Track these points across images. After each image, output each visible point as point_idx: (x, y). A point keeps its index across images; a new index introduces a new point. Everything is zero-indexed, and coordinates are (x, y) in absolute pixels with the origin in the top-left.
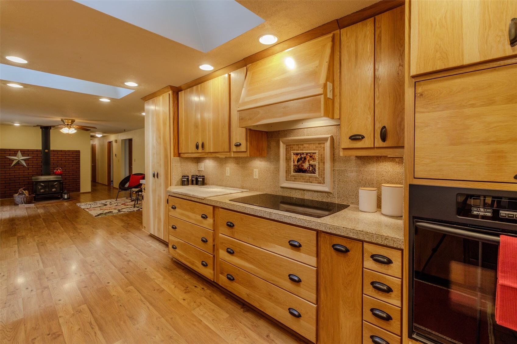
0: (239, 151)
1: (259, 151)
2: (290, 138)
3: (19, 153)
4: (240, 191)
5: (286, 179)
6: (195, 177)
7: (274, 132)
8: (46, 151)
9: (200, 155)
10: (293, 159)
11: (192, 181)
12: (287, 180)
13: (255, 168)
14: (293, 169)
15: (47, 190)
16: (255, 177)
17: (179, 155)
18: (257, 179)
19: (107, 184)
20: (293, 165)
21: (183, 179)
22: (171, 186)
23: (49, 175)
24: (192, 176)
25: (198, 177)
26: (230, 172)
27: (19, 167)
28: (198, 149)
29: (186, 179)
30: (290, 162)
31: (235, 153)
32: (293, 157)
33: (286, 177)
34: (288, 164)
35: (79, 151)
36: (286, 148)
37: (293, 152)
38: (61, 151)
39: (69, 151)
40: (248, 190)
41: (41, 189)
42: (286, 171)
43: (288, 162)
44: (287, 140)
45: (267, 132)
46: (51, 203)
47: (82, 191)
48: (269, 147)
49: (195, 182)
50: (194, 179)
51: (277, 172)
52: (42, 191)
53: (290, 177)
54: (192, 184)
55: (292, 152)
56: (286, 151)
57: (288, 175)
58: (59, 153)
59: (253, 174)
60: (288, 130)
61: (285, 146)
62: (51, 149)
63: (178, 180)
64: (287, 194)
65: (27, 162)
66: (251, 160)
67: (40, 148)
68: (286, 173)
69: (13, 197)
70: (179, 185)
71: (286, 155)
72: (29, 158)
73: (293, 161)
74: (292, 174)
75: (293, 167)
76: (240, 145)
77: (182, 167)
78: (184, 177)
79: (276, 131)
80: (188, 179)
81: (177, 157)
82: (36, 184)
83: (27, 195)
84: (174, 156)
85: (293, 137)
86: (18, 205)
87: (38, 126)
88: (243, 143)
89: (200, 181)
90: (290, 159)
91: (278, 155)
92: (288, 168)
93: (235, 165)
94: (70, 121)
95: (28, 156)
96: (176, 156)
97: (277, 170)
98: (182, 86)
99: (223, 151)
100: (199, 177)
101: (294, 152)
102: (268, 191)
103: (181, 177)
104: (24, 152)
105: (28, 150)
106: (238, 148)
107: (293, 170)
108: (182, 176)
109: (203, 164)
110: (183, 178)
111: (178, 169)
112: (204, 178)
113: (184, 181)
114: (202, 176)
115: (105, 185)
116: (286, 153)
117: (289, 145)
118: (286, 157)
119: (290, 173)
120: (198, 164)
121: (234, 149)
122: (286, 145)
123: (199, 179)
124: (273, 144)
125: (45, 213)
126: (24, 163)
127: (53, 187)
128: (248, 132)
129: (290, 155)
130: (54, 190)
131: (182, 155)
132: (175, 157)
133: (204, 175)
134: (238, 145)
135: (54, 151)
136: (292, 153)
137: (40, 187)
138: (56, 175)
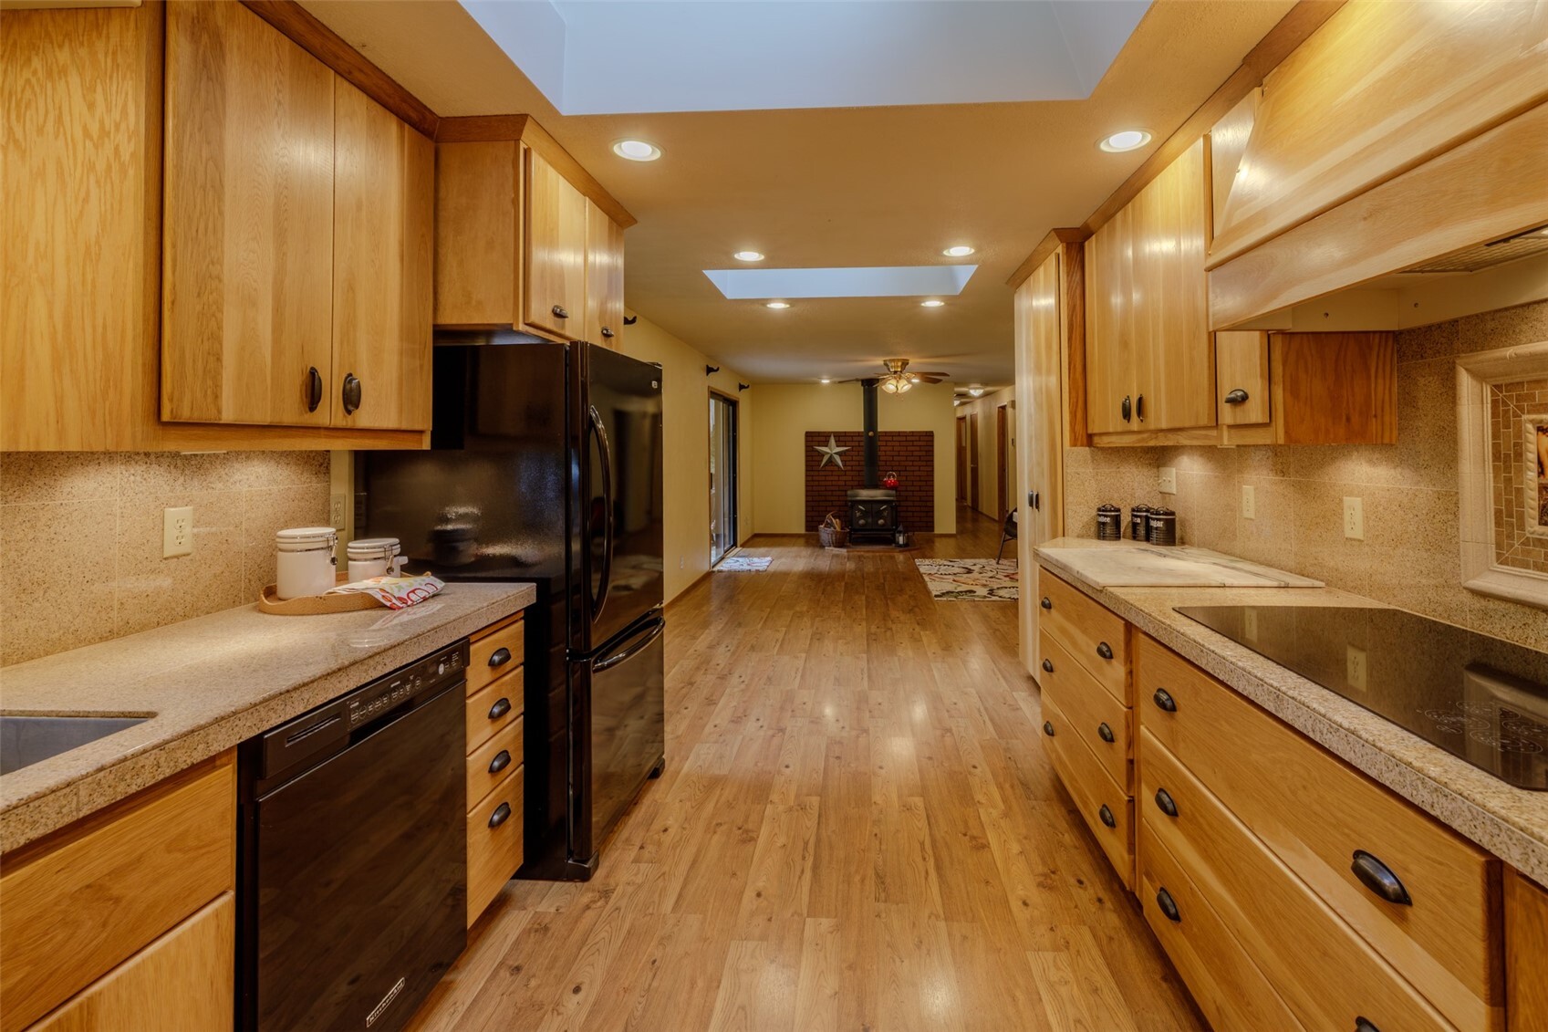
0: (1242, 422)
1: (1348, 419)
2: (1510, 352)
3: (832, 440)
4: (1275, 584)
5: (1499, 556)
6: (1145, 514)
7: (1430, 327)
8: (871, 434)
9: (1139, 441)
10: (1532, 456)
11: (1135, 525)
12: (1501, 560)
13: (1351, 494)
14: (1535, 504)
15: (870, 520)
16: (1349, 534)
17: (1089, 440)
18: (1359, 540)
19: (997, 518)
20: (1534, 485)
21: (1102, 519)
22: (1064, 536)
23: (875, 487)
24: (1133, 510)
25: (1149, 515)
26: (1256, 502)
27: (832, 468)
28: (1129, 421)
29: (1108, 520)
30: (1520, 471)
31: (1233, 431)
32: (1532, 447)
33: (1499, 545)
34: (1508, 481)
35: (932, 432)
36: (1495, 403)
37: (1532, 421)
38: (899, 434)
39: (913, 434)
40: (1322, 584)
41: (860, 518)
42: (1498, 513)
43: (1507, 469)
44: (1497, 359)
45: (1396, 335)
46: (873, 552)
47: (938, 530)
48: (1407, 401)
49: (1142, 531)
50: (1139, 520)
51: (1450, 517)
52: (862, 522)
53: (1523, 544)
54: (1135, 537)
55: (1525, 417)
56: (1495, 414)
57: (1510, 536)
58: (895, 439)
59: (1342, 519)
60: (1500, 310)
61: (1487, 390)
62: (879, 430)
63: (1086, 519)
64: (1503, 630)
65: (845, 458)
66: (1334, 459)
67: (862, 429)
68: (1498, 523)
69: (818, 531)
70: (1089, 536)
71: (1495, 435)
72: (847, 450)
73: (1534, 466)
74: (1528, 529)
75: (1535, 494)
76: (1245, 398)
77: (1099, 478)
78: (1103, 511)
79: (1439, 326)
80: (1117, 520)
81: (1082, 445)
82: (852, 507)
83: (838, 529)
84: (1074, 443)
85: (1531, 341)
86: (824, 547)
87: (857, 380)
88: (1256, 388)
89: (1157, 528)
90: (1519, 456)
91: (1448, 435)
92: (1509, 502)
93: (1272, 477)
94: (900, 364)
95: (846, 446)
96: (1079, 443)
97: (1450, 502)
98: (1089, 221)
99: (1193, 424)
100: (1152, 514)
101: (1541, 421)
102: (1408, 603)
103: (1094, 512)
104: (841, 438)
105: (845, 434)
106: (1239, 409)
107: (1535, 513)
108: (1096, 509)
109: (1174, 470)
110: (1100, 515)
111: (1087, 484)
112: (1174, 519)
113: (1104, 524)
114: (1165, 514)
115: (994, 520)
116: (1495, 425)
117: (1510, 386)
118: (1496, 447)
119: (1522, 527)
120: (1161, 469)
121: (1228, 415)
122: (1495, 386)
123: (1154, 524)
124: (1427, 385)
125: (855, 571)
126: (838, 460)
127: (879, 514)
128: (1278, 344)
129: (1519, 433)
130: (881, 522)
131: (1096, 440)
132: (1075, 446)
133: (1173, 510)
134: (1239, 401)
135: (886, 434)
136: (1530, 427)
137: (858, 514)
138: (887, 488)
